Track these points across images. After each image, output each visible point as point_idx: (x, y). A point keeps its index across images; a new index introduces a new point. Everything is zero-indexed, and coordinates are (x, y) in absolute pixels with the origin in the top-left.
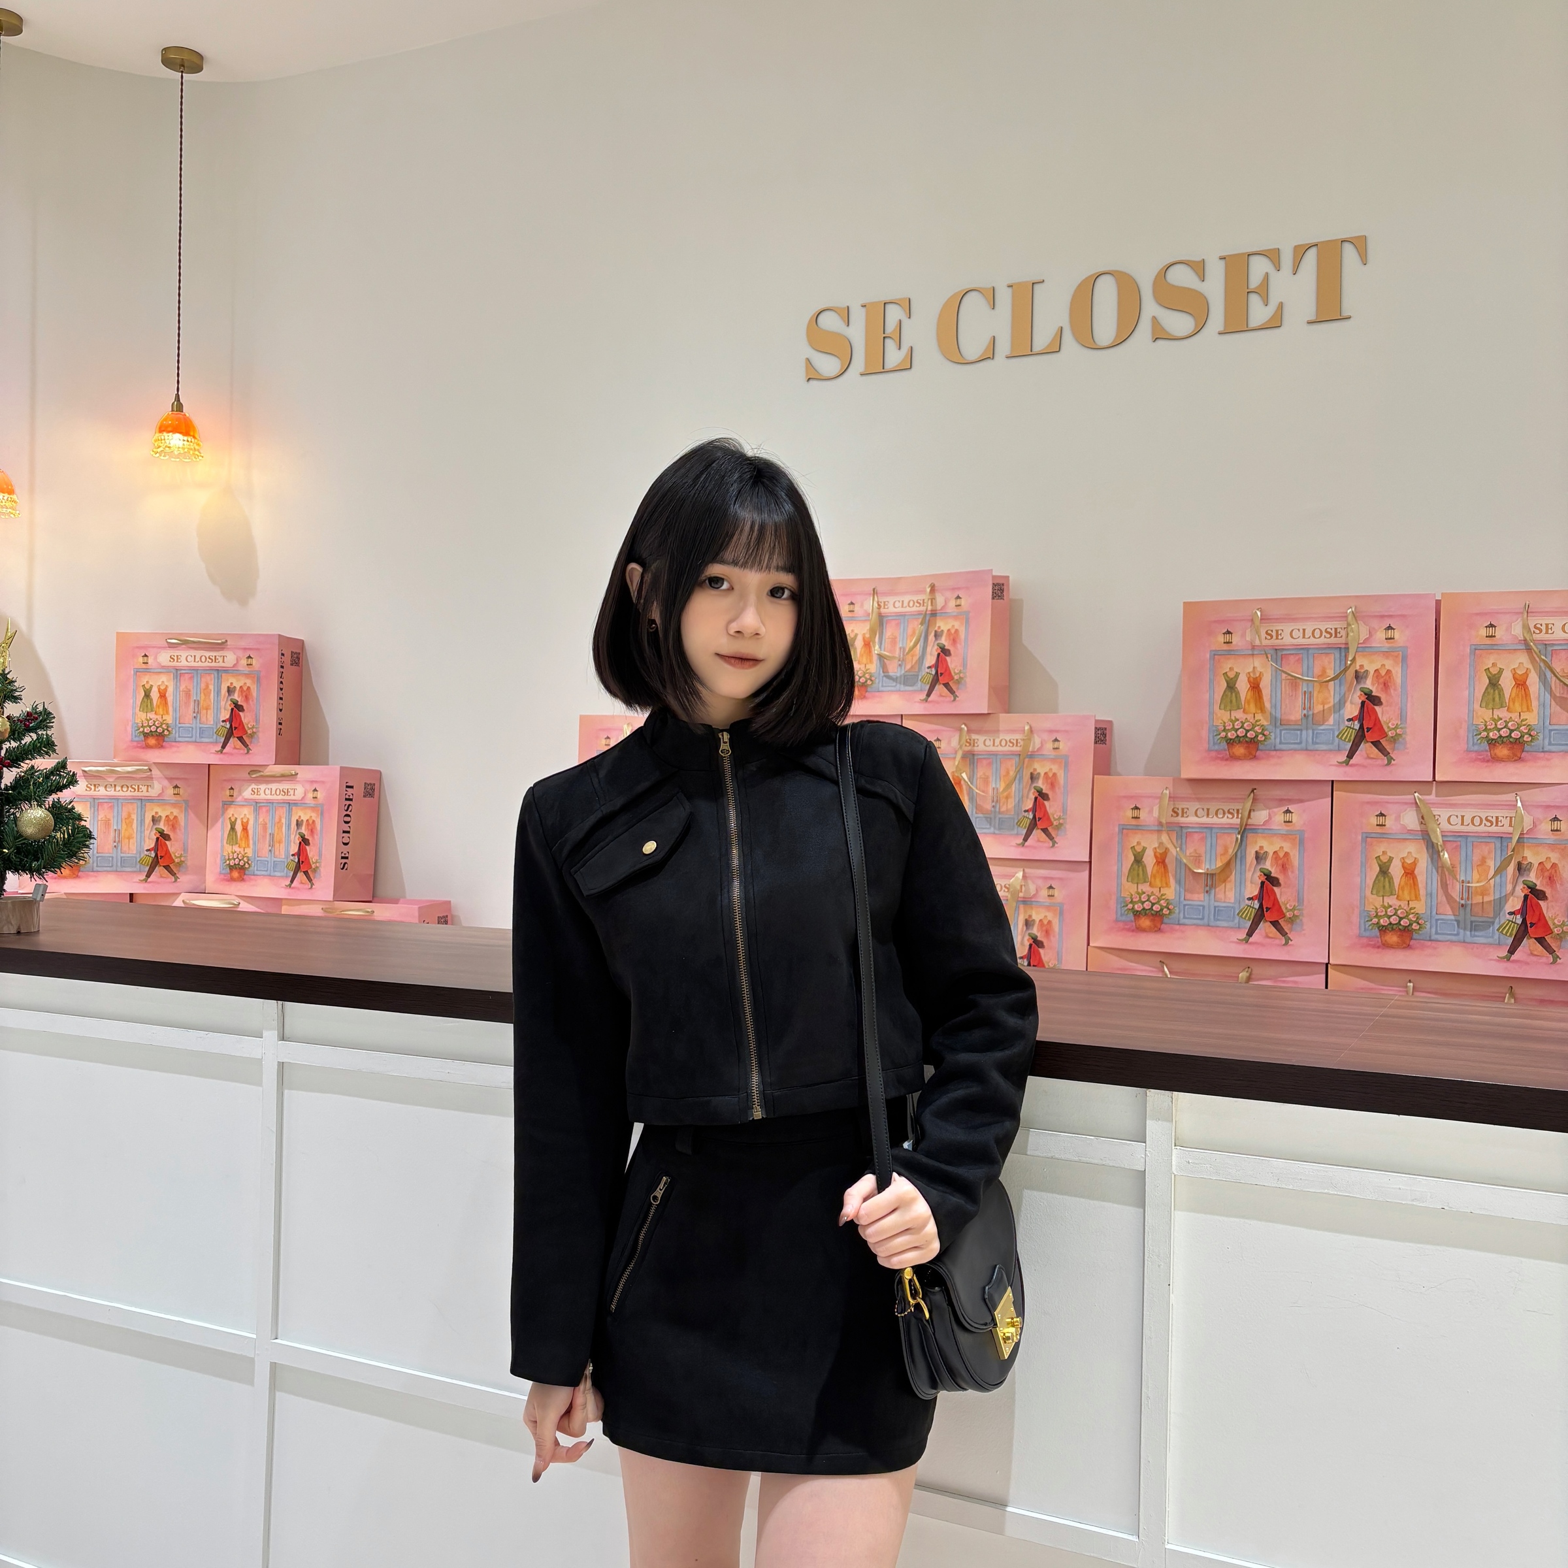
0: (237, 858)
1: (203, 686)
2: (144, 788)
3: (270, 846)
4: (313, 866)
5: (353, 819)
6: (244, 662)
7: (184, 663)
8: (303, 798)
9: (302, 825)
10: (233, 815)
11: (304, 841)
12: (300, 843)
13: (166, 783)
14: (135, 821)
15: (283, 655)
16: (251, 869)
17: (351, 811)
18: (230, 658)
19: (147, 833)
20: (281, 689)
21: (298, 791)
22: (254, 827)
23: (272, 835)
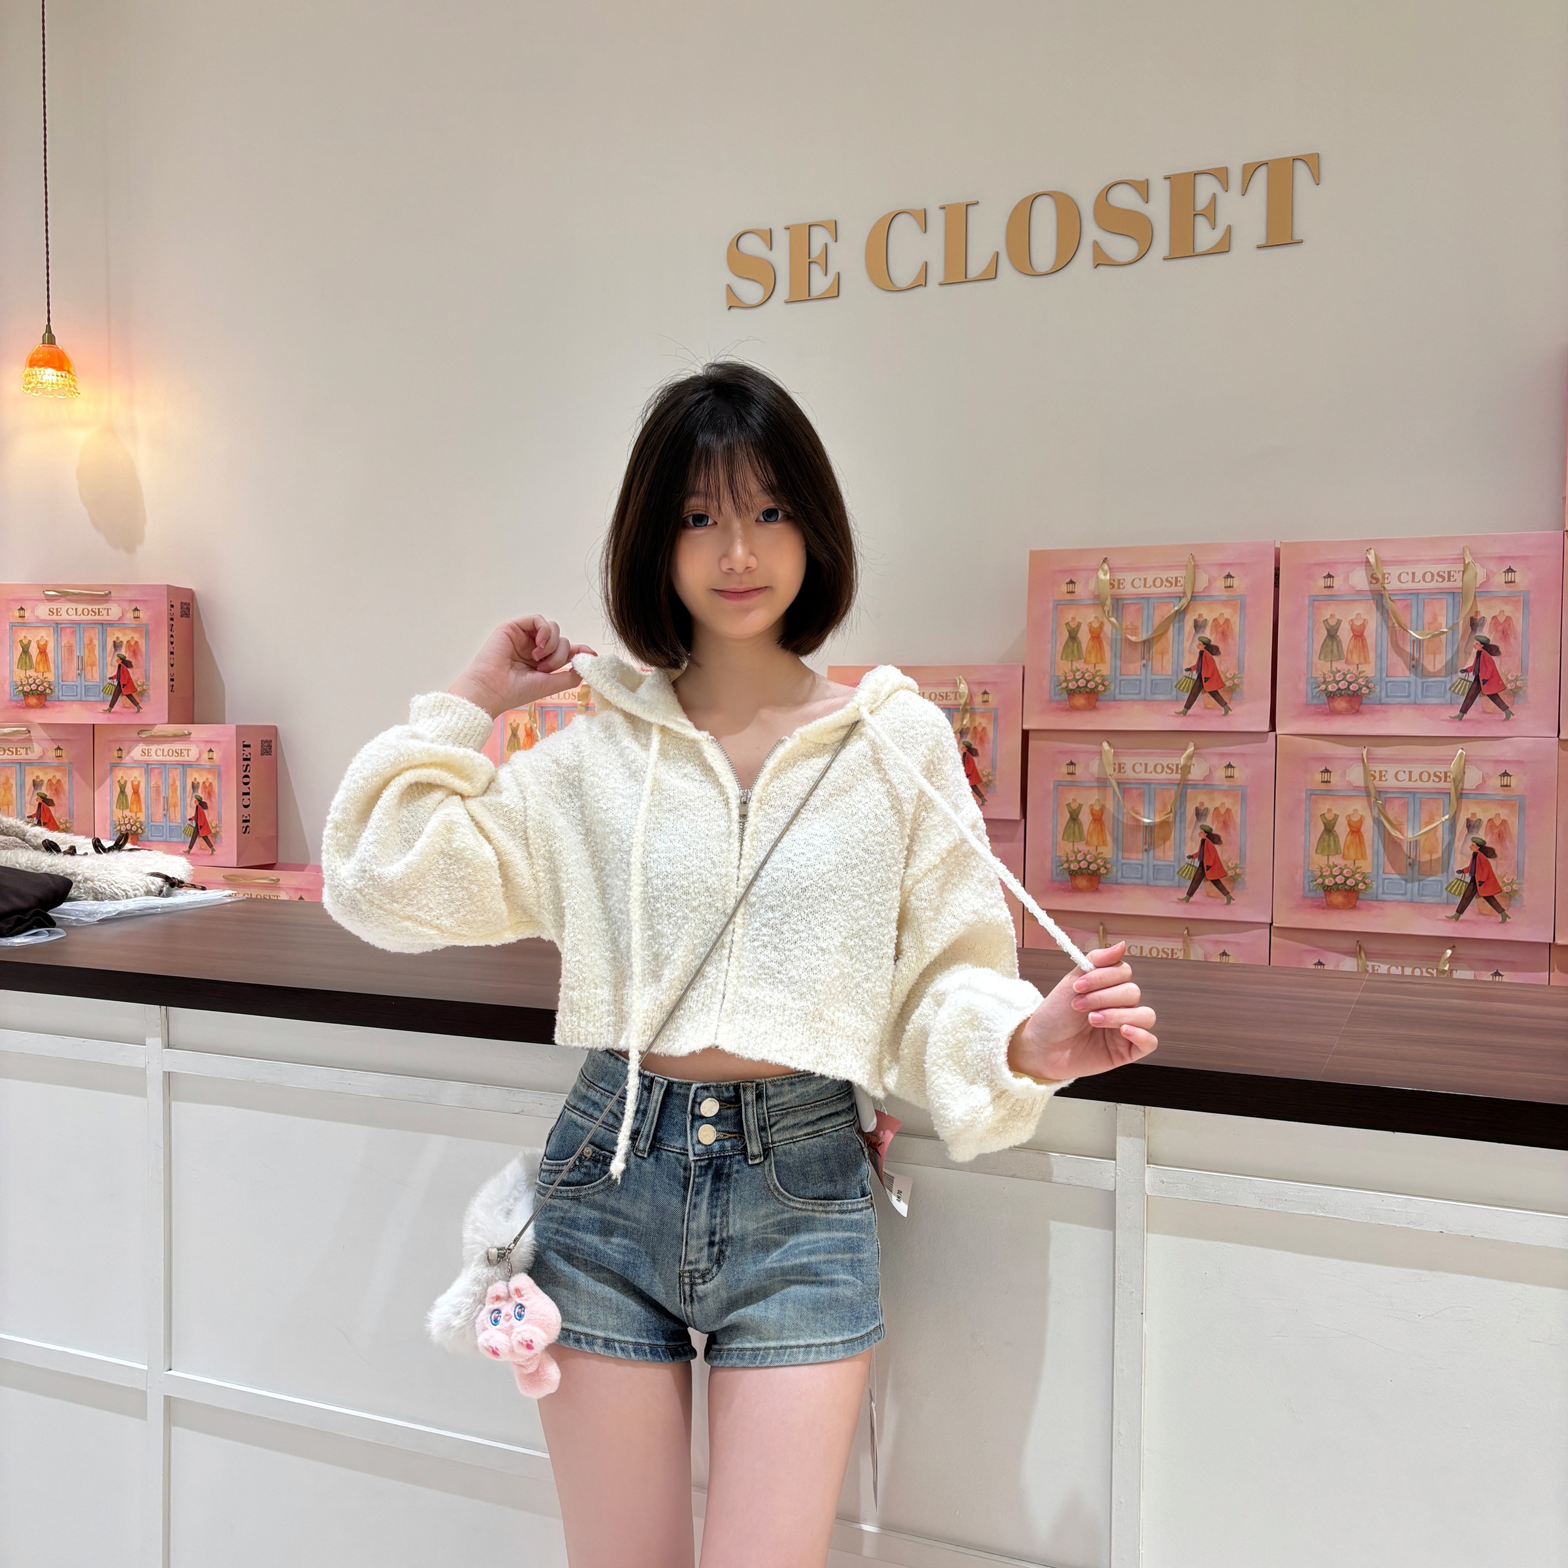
0: (129, 823)
1: (87, 641)
2: (23, 751)
4: (213, 831)
5: (251, 780)
6: (130, 615)
7: (65, 616)
8: (198, 759)
9: (198, 787)
10: (122, 777)
11: (202, 805)
12: (197, 807)
13: (47, 745)
14: (14, 786)
15: (172, 606)
17: (249, 771)
18: (114, 611)
19: (28, 798)
20: (172, 643)
22: (146, 791)
23: (166, 799)
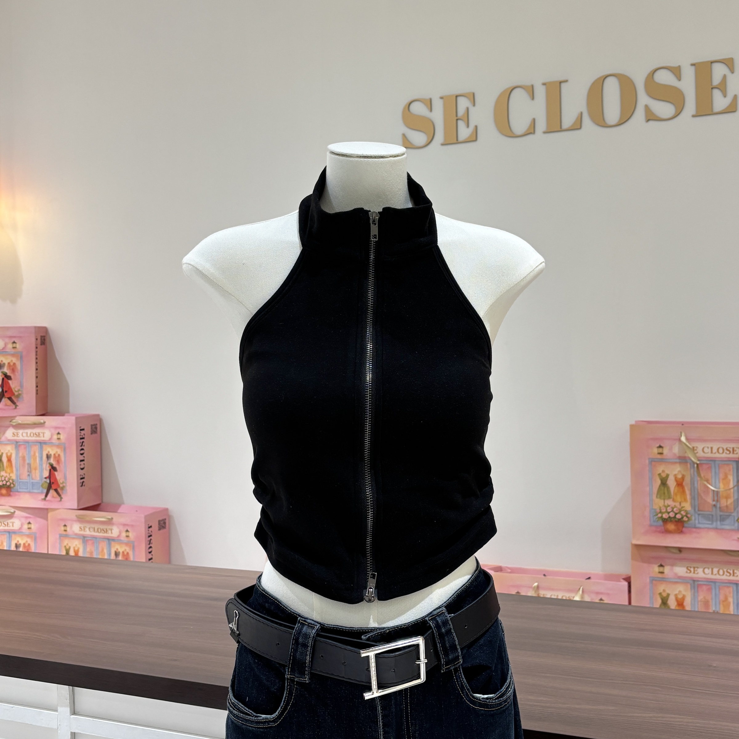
0: (5, 480)
3: (28, 472)
4: (61, 486)
5: (86, 452)
6: (10, 346)
8: (50, 439)
9: (50, 457)
11: (53, 469)
12: (50, 470)
15: (36, 339)
16: (15, 488)
17: (84, 446)
20: (37, 363)
21: (46, 434)
22: (16, 459)
23: (29, 465)
